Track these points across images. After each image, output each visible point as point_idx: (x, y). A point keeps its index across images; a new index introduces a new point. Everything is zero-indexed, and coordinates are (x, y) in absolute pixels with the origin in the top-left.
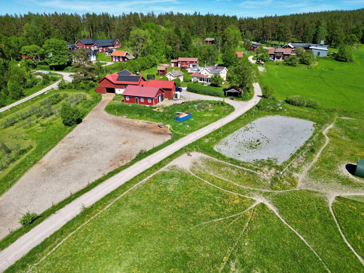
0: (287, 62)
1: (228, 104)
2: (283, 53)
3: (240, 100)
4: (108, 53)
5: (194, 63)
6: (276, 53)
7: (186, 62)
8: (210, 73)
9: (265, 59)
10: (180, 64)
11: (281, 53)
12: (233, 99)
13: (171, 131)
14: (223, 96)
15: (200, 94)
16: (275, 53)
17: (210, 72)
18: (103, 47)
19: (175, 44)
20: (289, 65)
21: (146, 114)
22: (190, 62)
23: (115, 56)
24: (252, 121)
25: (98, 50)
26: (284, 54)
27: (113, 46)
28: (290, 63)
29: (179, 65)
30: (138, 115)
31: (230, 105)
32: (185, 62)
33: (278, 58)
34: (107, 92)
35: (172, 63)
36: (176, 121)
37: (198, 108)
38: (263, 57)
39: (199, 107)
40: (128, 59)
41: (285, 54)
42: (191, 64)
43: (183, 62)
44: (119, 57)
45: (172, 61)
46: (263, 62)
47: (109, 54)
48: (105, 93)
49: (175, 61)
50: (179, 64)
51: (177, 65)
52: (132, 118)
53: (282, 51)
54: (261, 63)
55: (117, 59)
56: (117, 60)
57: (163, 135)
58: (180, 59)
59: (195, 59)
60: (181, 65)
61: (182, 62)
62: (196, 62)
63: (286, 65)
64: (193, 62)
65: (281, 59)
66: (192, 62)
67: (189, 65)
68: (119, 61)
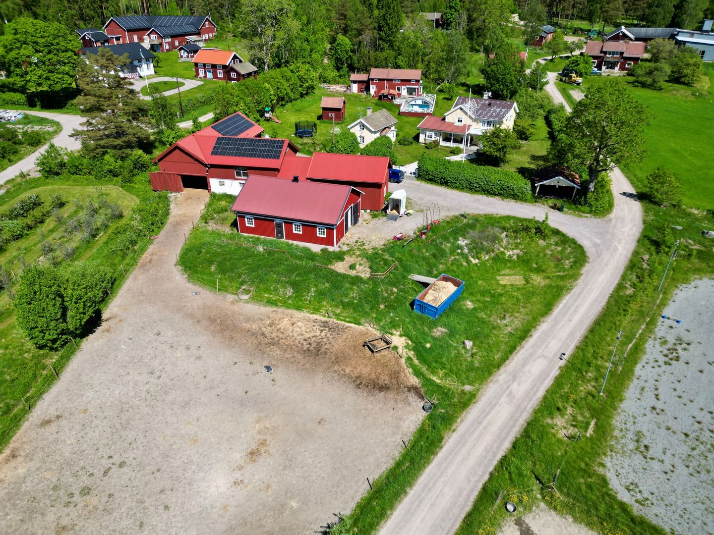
0: (640, 79)
1: (556, 232)
2: (622, 53)
3: (584, 212)
4: (186, 54)
5: (413, 84)
6: (605, 53)
7: (392, 80)
8: (475, 120)
9: (583, 71)
10: (375, 87)
11: (617, 53)
12: (560, 209)
14: (529, 197)
15: (456, 188)
16: (602, 55)
17: (473, 117)
18: (173, 37)
19: (360, 33)
20: (644, 85)
21: (316, 286)
22: (402, 80)
23: (204, 65)
25: (161, 44)
26: (625, 55)
27: (199, 34)
28: (649, 80)
29: (373, 89)
31: (564, 235)
32: (388, 80)
33: (611, 66)
34: (185, 186)
35: (355, 82)
36: (419, 318)
37: (471, 250)
38: (578, 65)
39: (474, 248)
40: (238, 74)
41: (628, 56)
42: (403, 87)
43: (384, 80)
44: (214, 67)
45: (355, 76)
46: (579, 80)
47: (188, 57)
48: (178, 190)
49: (363, 77)
50: (371, 87)
51: (368, 89)
52: (270, 302)
53: (620, 50)
54: (575, 82)
55: (210, 72)
56: (210, 75)
58: (376, 73)
59: (415, 74)
60: (380, 88)
61: (379, 80)
62: (417, 81)
63: (637, 86)
64: (410, 81)
65: (617, 68)
66: (405, 81)
67: (399, 89)
68: (215, 76)
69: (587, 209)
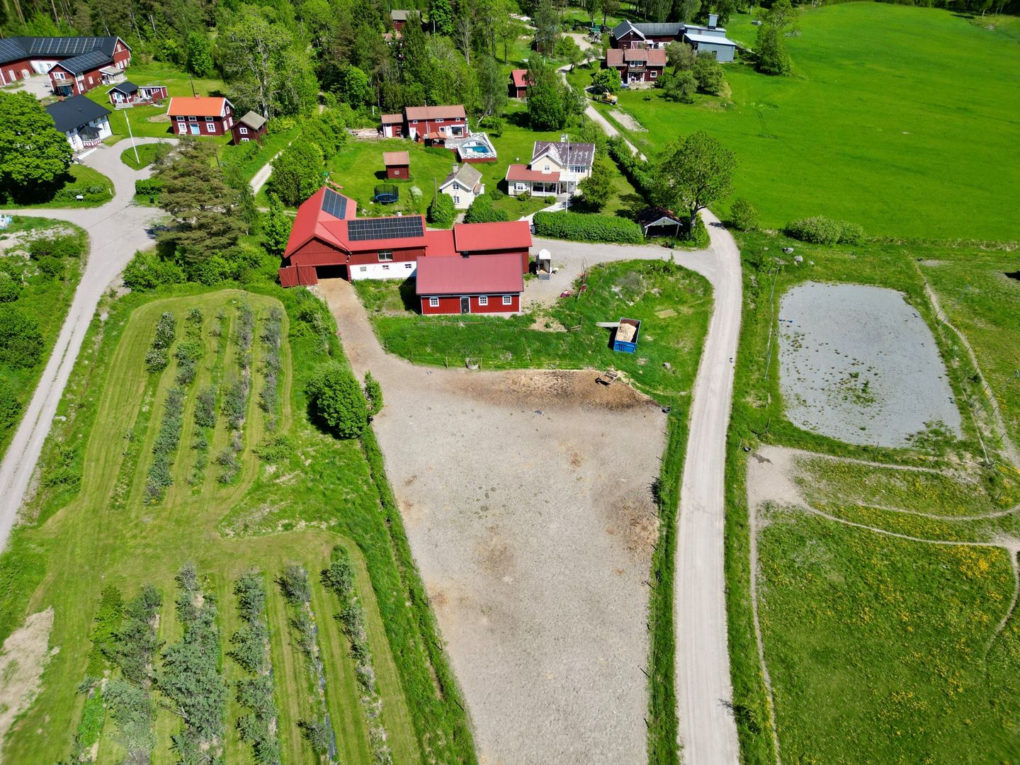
0: (671, 92)
1: (680, 268)
2: (645, 63)
3: (690, 246)
4: (122, 98)
5: (458, 123)
6: (628, 63)
7: (434, 120)
9: (613, 87)
10: (415, 129)
11: (640, 63)
12: (671, 247)
13: (647, 393)
14: (642, 239)
15: (576, 240)
16: (626, 65)
17: (561, 164)
19: (375, 62)
20: (676, 99)
22: (445, 120)
24: (777, 312)
26: (648, 65)
27: (112, 63)
28: (679, 93)
29: (413, 132)
30: (510, 356)
31: (686, 270)
32: (429, 120)
33: (638, 76)
34: (319, 278)
35: (388, 125)
38: (608, 81)
41: (651, 65)
42: (447, 127)
43: (424, 121)
44: (201, 119)
45: (386, 118)
46: (614, 98)
49: (398, 118)
50: (411, 129)
51: (406, 133)
52: (498, 367)
53: (642, 59)
54: (610, 101)
55: (196, 126)
56: (195, 131)
57: (637, 409)
58: (412, 113)
59: (458, 111)
60: (421, 130)
61: (419, 121)
62: (463, 119)
63: (669, 101)
64: (454, 119)
65: (642, 79)
66: (449, 121)
67: (442, 129)
68: (204, 131)
69: (691, 243)
